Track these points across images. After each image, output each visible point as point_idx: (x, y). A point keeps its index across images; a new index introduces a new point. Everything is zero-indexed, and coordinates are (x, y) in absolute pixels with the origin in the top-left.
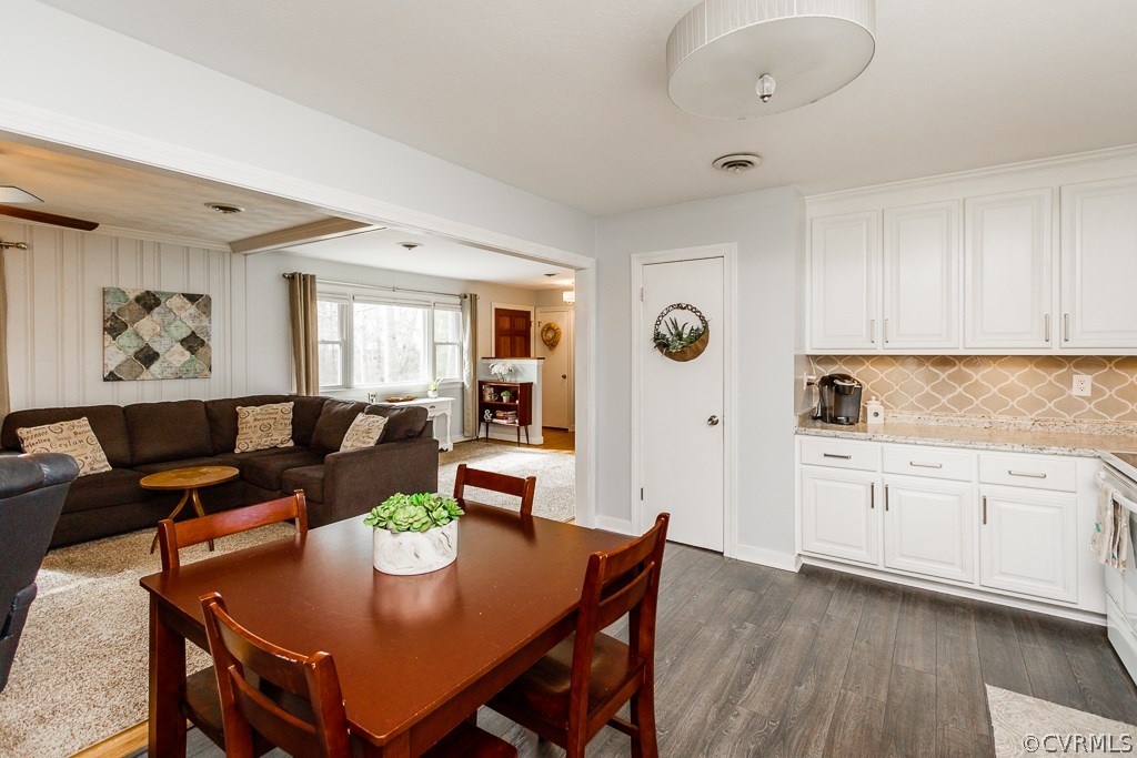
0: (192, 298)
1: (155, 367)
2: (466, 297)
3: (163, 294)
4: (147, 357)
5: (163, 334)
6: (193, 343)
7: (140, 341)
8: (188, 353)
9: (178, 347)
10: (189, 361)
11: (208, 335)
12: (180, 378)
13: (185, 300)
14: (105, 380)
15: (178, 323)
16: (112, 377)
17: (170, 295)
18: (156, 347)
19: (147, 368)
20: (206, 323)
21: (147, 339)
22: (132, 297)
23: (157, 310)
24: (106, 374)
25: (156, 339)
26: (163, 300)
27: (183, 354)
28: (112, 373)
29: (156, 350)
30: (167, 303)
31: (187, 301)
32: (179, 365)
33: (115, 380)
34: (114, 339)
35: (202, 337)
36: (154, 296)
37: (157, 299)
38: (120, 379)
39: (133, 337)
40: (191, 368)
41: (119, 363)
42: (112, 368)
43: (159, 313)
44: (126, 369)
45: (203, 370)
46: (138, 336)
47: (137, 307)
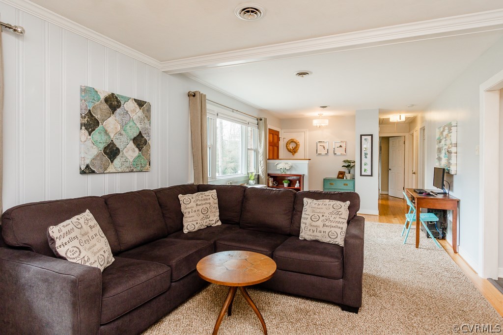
0: (140, 104)
1: (117, 161)
2: (261, 120)
3: (122, 97)
4: (112, 152)
5: (123, 132)
6: (140, 141)
7: (106, 137)
8: (137, 150)
9: (132, 144)
10: (139, 156)
11: (149, 136)
12: (132, 171)
13: (136, 104)
14: (83, 172)
15: (131, 124)
16: (87, 171)
17: (128, 99)
18: (118, 144)
19: (112, 162)
20: (147, 126)
21: (112, 136)
22: (102, 97)
23: (118, 110)
24: (83, 168)
25: (118, 136)
26: (122, 103)
27: (134, 151)
28: (87, 166)
29: (118, 146)
30: (125, 105)
31: (137, 106)
32: (131, 160)
33: (90, 173)
34: (90, 135)
35: (145, 137)
36: (116, 98)
37: (119, 102)
38: (93, 172)
39: (103, 134)
40: (139, 163)
41: (92, 157)
42: (88, 162)
43: (120, 114)
44: (97, 163)
45: (146, 165)
46: (106, 133)
47: (106, 107)
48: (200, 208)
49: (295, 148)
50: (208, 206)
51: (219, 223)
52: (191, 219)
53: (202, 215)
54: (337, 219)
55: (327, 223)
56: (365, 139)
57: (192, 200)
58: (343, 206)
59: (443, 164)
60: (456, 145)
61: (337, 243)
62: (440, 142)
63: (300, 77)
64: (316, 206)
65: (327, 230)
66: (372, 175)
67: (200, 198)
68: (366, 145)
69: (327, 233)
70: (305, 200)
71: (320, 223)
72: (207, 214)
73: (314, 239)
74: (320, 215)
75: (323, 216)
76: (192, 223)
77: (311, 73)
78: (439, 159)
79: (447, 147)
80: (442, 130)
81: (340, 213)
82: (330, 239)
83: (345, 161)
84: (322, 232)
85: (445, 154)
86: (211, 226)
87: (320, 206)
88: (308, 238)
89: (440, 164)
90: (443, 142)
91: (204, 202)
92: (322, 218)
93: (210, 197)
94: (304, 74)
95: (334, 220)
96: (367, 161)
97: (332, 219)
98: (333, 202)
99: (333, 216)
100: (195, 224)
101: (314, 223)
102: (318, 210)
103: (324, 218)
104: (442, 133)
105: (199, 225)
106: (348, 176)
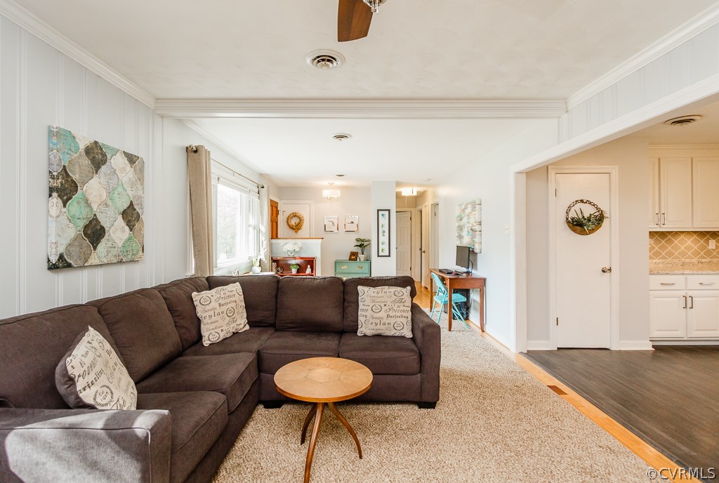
0: (131, 159)
1: (102, 246)
2: (263, 187)
3: (108, 147)
4: (94, 232)
5: (109, 202)
6: (131, 216)
7: (87, 210)
8: (127, 228)
9: (120, 221)
10: (130, 239)
11: (142, 208)
12: (121, 262)
13: (126, 159)
14: (53, 267)
15: (120, 189)
16: (60, 265)
17: (116, 152)
18: (104, 221)
19: (95, 248)
20: (140, 193)
21: (95, 207)
22: (82, 146)
23: (103, 168)
24: (54, 259)
25: (103, 208)
26: (109, 156)
27: (124, 232)
28: (61, 257)
29: (102, 224)
30: (112, 161)
31: (127, 162)
32: (120, 245)
33: (64, 267)
34: (65, 206)
35: (138, 210)
36: (101, 149)
37: (104, 155)
38: (69, 266)
39: (83, 204)
40: (130, 249)
41: (68, 241)
42: (61, 249)
43: (105, 174)
44: (75, 250)
45: (138, 251)
46: (87, 203)
47: (86, 162)
48: (224, 308)
49: (299, 224)
50: (233, 305)
51: (247, 327)
52: (213, 326)
53: (228, 319)
54: (402, 308)
55: (391, 313)
56: (383, 215)
57: (213, 299)
58: (405, 292)
59: (466, 242)
60: (480, 223)
61: (403, 335)
62: (461, 220)
63: (337, 141)
64: (375, 294)
65: (392, 321)
66: (389, 256)
67: (223, 296)
68: (384, 221)
69: (392, 325)
70: (360, 288)
71: (383, 314)
72: (233, 317)
73: (376, 333)
74: (382, 305)
75: (385, 305)
76: (216, 330)
77: (351, 136)
78: (460, 237)
79: (470, 225)
80: (463, 207)
81: (403, 301)
82: (395, 331)
83: (357, 240)
84: (387, 324)
85: (468, 232)
86: (237, 332)
87: (380, 295)
88: (369, 333)
89: (462, 243)
90: (465, 220)
91: (228, 300)
92: (384, 308)
93: (235, 292)
94: (342, 137)
95: (398, 309)
96: (384, 239)
97: (395, 308)
98: (393, 289)
99: (397, 305)
100: (220, 332)
101: (376, 315)
102: (379, 300)
103: (387, 307)
104: (463, 210)
105: (224, 332)
106: (362, 257)
